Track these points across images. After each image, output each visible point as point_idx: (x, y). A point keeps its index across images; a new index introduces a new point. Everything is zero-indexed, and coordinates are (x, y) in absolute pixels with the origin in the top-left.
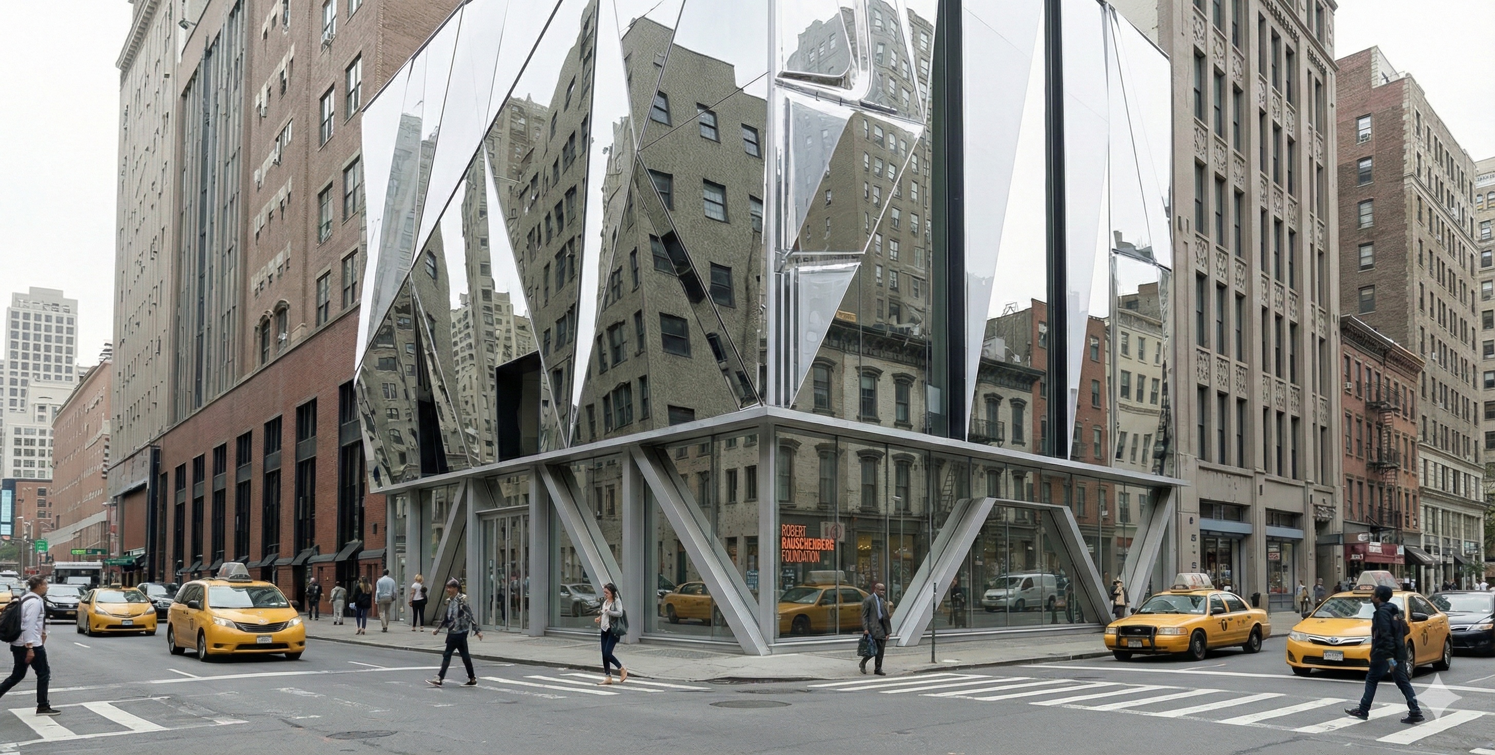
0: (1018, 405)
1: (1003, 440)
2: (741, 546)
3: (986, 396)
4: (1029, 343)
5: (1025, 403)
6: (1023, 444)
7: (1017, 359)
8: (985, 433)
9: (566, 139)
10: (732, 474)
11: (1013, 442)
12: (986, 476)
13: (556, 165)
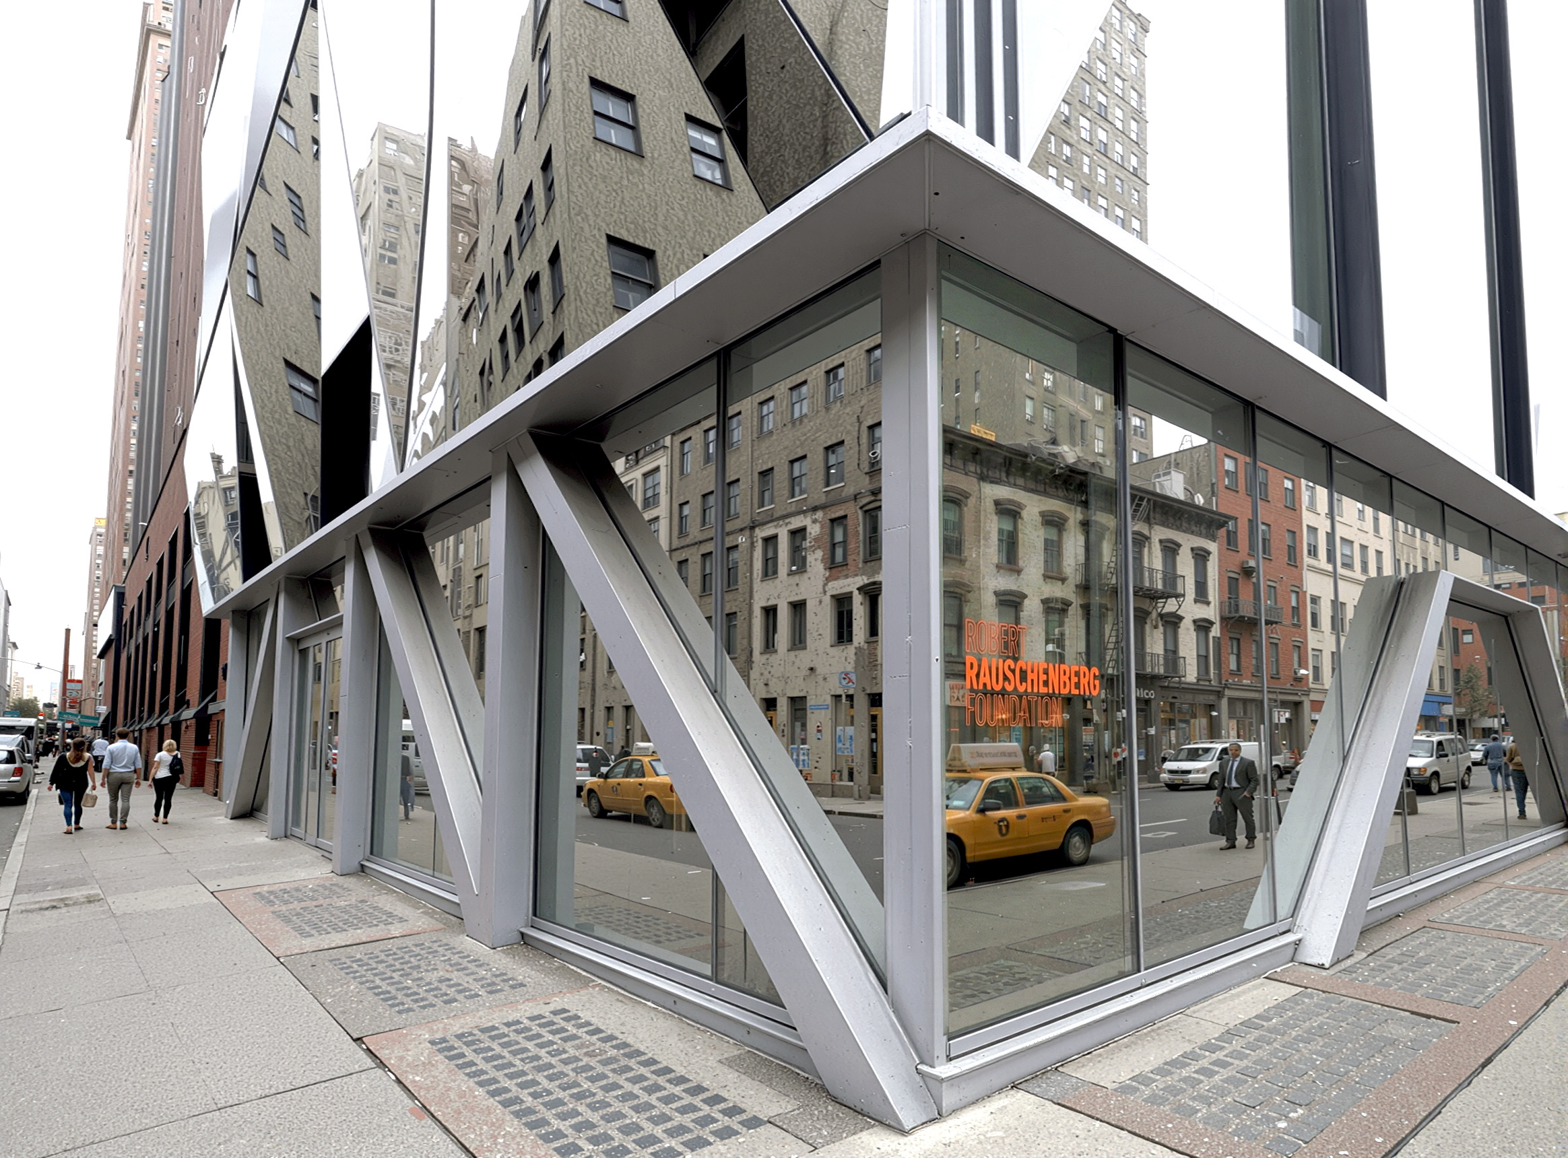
0: (1201, 556)
1: (1184, 596)
2: (783, 707)
3: (1161, 541)
4: (1214, 481)
5: (1209, 553)
6: (1208, 603)
7: (1200, 500)
8: (1160, 587)
9: (519, 200)
10: (770, 612)
11: (1196, 601)
12: (1161, 629)
13: (508, 251)
